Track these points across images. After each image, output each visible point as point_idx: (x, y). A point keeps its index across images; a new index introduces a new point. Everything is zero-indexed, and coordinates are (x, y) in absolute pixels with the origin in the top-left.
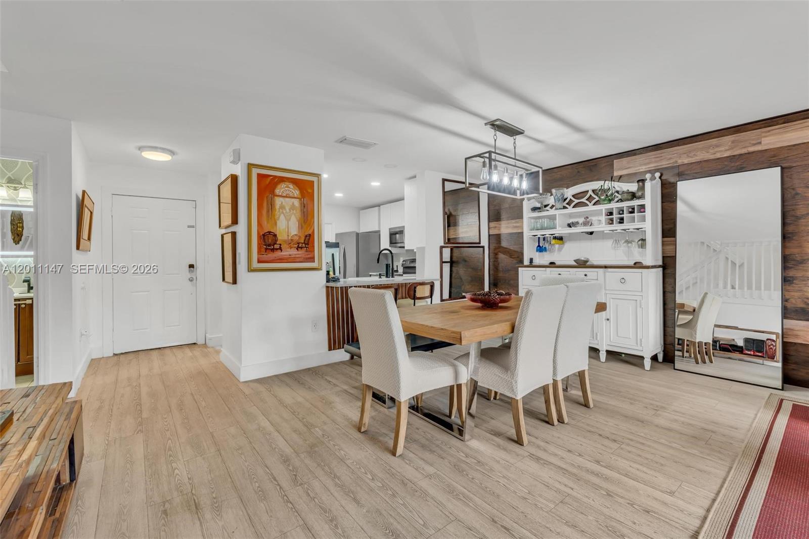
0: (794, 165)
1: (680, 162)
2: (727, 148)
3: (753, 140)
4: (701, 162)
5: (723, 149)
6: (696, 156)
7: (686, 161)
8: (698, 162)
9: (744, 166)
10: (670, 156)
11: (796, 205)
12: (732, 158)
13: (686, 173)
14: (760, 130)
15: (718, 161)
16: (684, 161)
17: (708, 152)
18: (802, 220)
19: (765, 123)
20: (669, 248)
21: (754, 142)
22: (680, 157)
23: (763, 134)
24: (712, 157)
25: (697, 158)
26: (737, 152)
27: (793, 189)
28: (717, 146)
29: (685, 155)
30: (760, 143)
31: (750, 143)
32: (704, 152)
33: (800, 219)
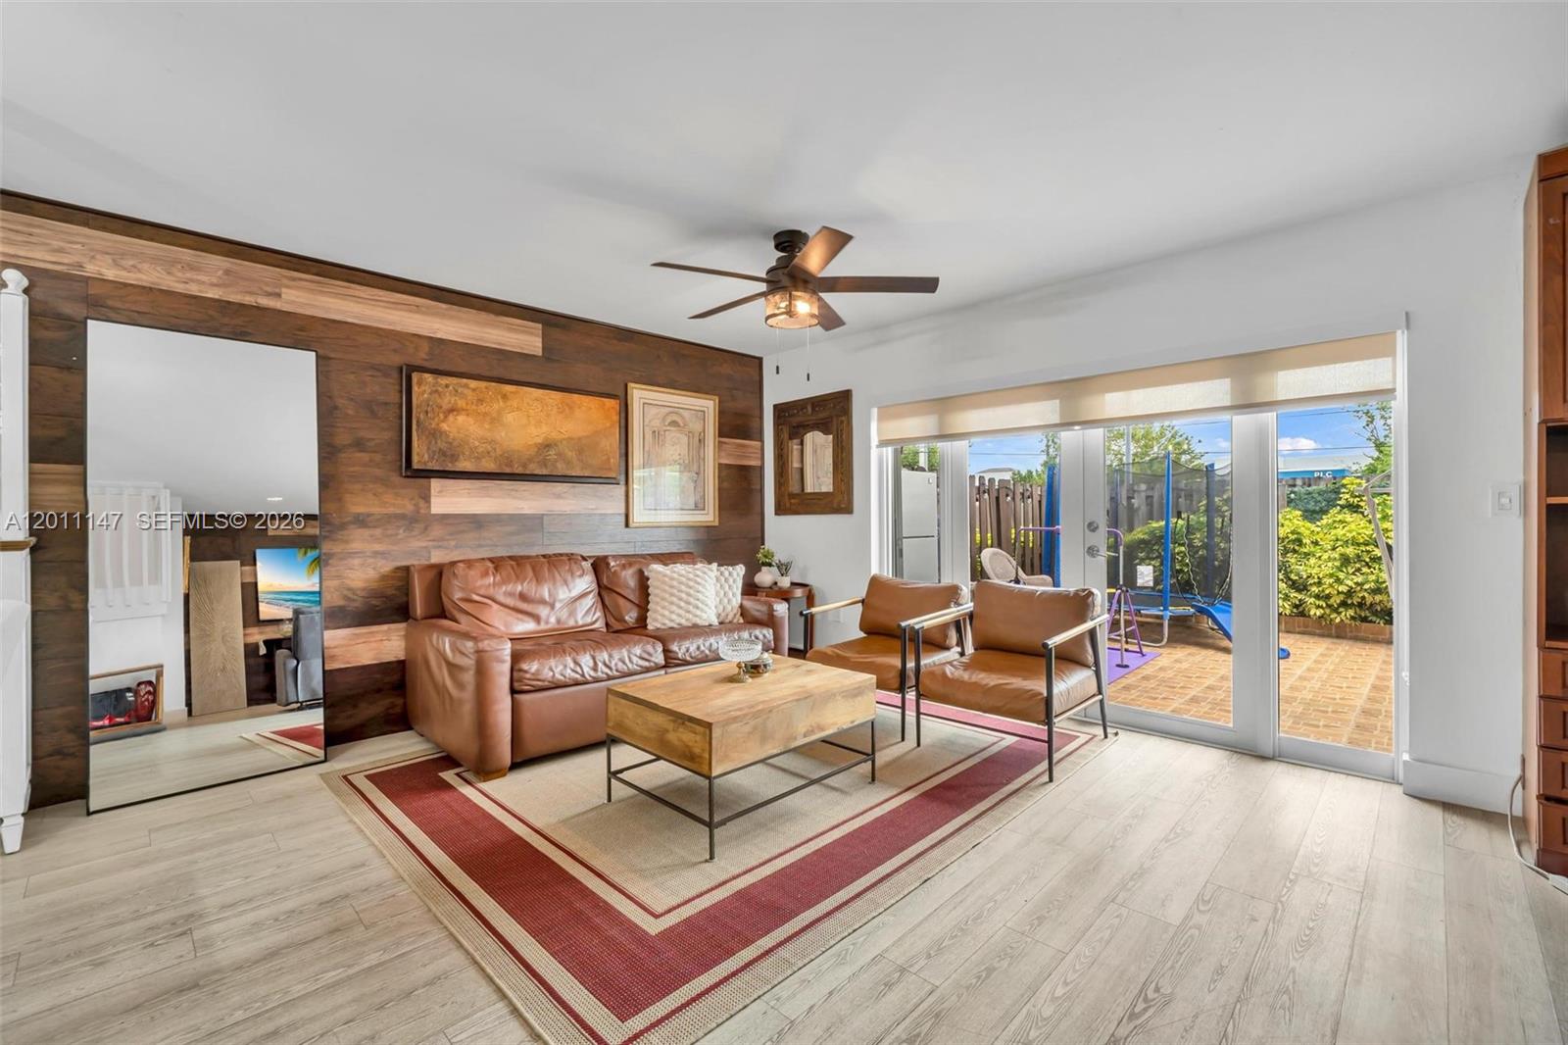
0: (332, 355)
1: (91, 269)
2: (215, 280)
3: (267, 284)
4: (151, 288)
5: (205, 278)
6: (139, 271)
7: (111, 274)
8: (144, 287)
9: (250, 331)
10: (62, 244)
11: (333, 426)
12: (224, 306)
13: (110, 303)
14: (278, 270)
15: (193, 301)
16: (104, 271)
17: (169, 273)
18: (343, 455)
19: (289, 261)
20: (58, 494)
21: (269, 289)
22: (93, 257)
23: (285, 281)
24: (180, 288)
25: (144, 277)
26: (234, 297)
27: (330, 397)
28: (192, 268)
29: (108, 259)
30: (279, 295)
31: (261, 289)
32: (159, 269)
33: (340, 451)
